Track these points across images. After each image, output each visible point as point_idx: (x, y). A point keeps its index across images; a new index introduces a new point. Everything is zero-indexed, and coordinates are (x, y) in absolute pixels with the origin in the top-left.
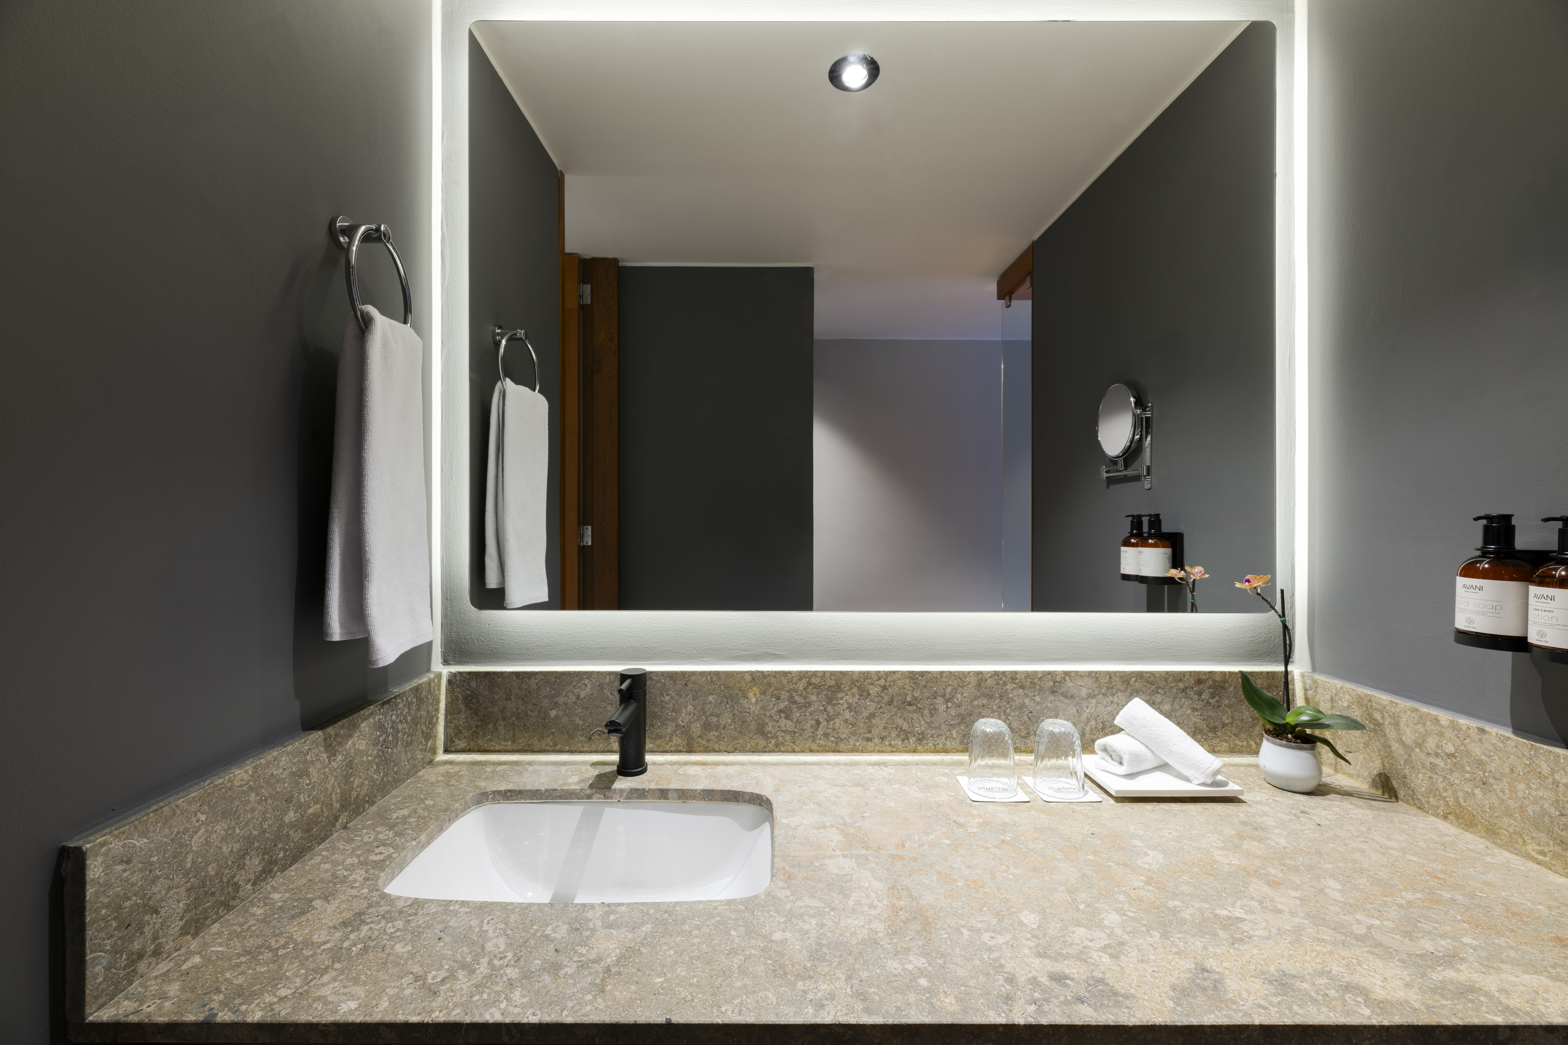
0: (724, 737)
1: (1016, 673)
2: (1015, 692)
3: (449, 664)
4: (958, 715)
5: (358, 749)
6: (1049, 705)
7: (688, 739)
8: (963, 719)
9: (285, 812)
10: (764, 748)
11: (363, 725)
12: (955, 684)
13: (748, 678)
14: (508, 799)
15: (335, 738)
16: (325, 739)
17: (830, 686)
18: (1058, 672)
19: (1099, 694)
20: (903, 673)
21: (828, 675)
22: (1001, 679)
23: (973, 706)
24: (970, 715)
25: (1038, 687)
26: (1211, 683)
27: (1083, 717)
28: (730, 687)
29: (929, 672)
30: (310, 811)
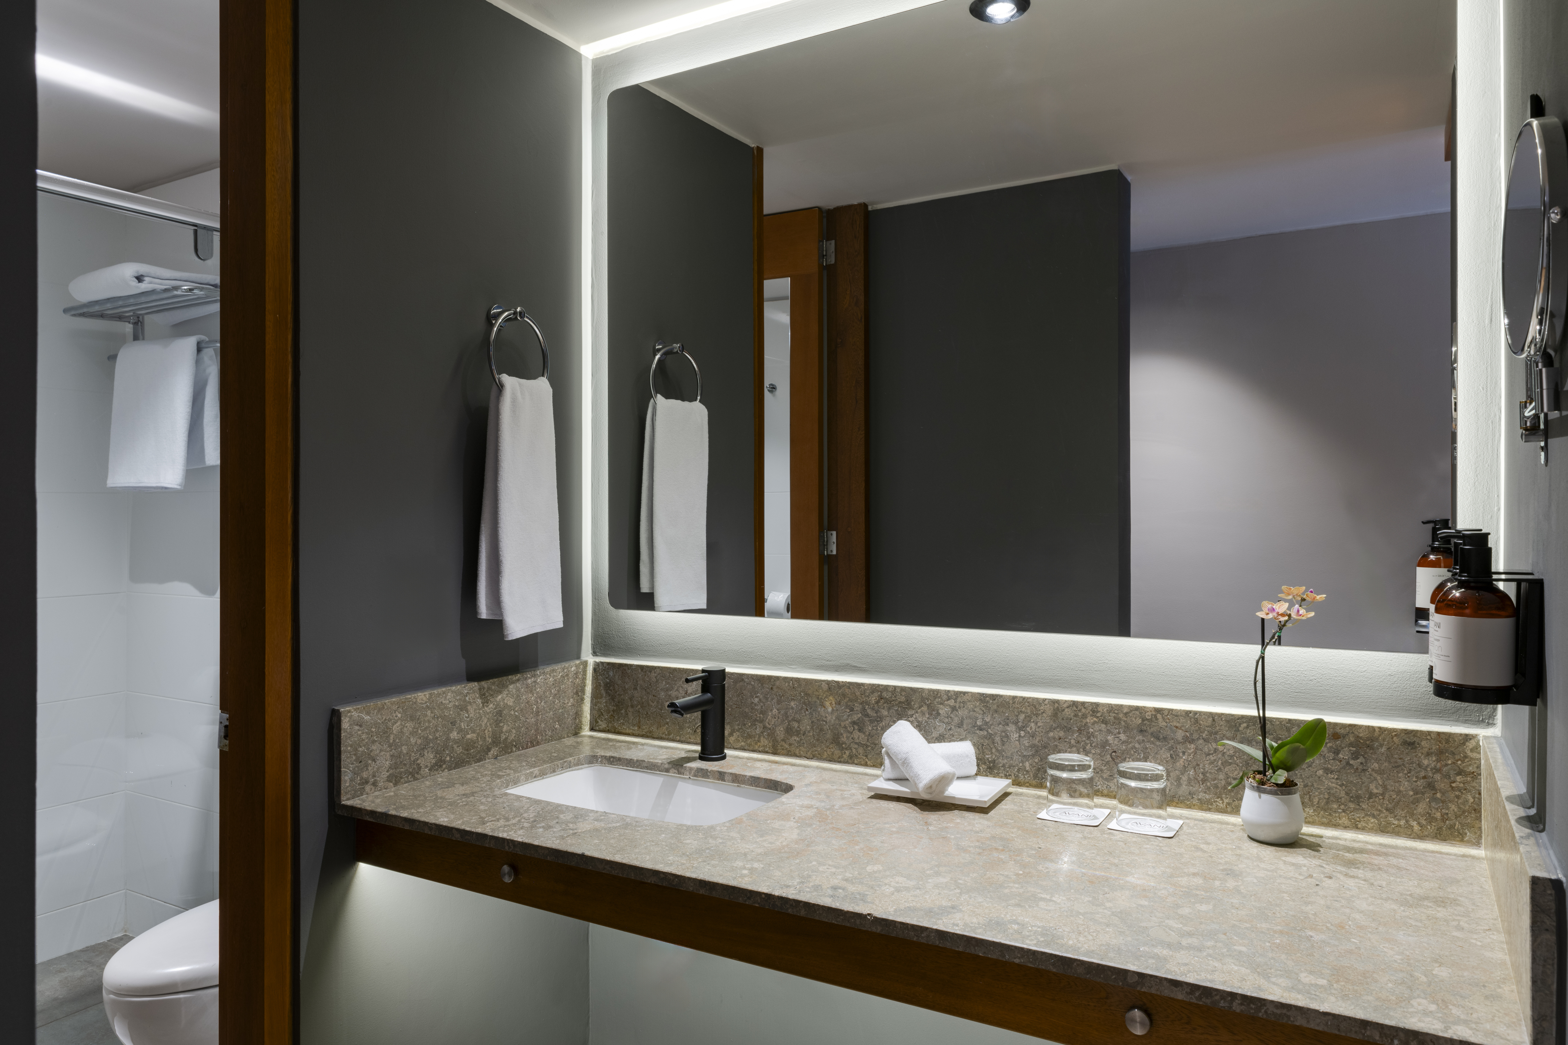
0: (803, 743)
1: (1097, 705)
2: (1097, 727)
3: (597, 655)
4: (1033, 746)
5: (507, 704)
6: (1137, 745)
7: (773, 741)
8: (1037, 751)
9: (451, 731)
10: (839, 758)
11: (511, 687)
12: (1029, 711)
13: (825, 687)
14: (611, 764)
15: (487, 691)
16: (480, 689)
17: (900, 702)
18: (1148, 708)
19: (1198, 739)
20: (973, 694)
21: (899, 690)
22: (1080, 710)
23: (1049, 738)
24: (1045, 747)
25: (1123, 723)
26: (1352, 739)
27: (1178, 764)
28: (809, 695)
29: (1001, 696)
30: (469, 736)
